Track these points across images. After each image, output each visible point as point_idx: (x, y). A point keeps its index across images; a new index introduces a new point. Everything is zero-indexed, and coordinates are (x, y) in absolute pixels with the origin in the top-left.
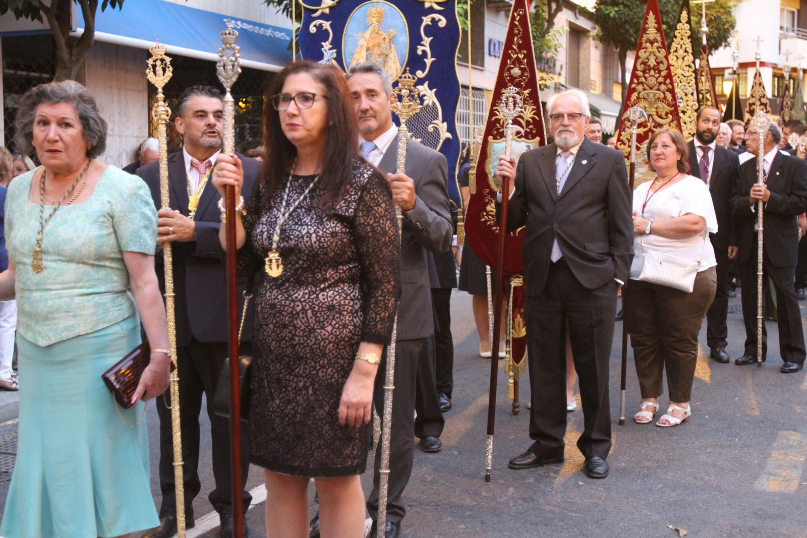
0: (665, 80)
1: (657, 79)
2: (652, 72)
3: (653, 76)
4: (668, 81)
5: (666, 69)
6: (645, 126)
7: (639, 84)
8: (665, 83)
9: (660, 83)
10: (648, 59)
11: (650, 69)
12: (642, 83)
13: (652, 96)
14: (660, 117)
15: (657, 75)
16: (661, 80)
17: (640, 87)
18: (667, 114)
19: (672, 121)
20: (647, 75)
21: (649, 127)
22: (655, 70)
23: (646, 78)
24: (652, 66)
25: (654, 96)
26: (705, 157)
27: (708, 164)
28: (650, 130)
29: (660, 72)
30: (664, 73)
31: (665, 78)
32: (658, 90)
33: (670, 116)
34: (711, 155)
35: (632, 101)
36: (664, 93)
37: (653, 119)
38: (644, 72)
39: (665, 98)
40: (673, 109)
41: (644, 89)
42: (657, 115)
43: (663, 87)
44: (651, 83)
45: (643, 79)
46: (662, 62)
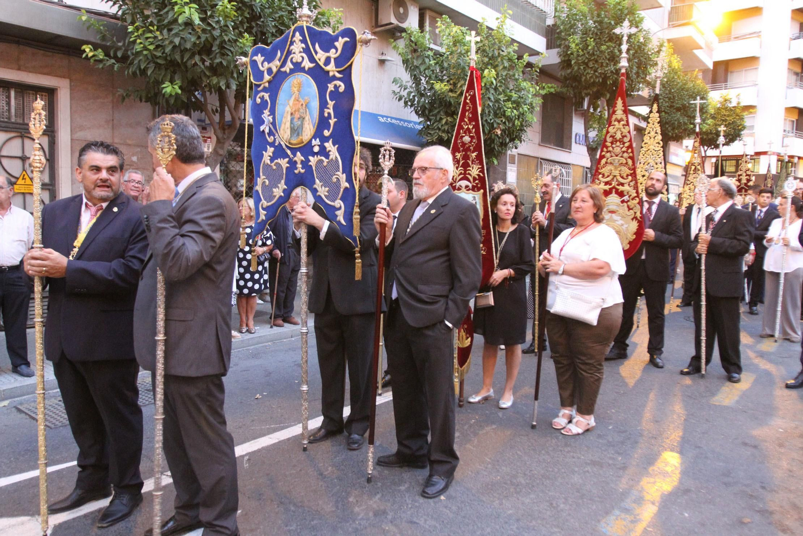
0: (628, 150)
1: (622, 148)
2: (618, 144)
3: (618, 146)
4: (630, 151)
5: (629, 142)
6: (611, 184)
7: (607, 152)
8: (627, 152)
9: (624, 152)
10: (615, 133)
11: (616, 141)
12: (610, 152)
13: (617, 161)
14: (622, 177)
15: (622, 146)
16: (624, 149)
17: (608, 155)
18: (627, 176)
19: (631, 181)
20: (614, 146)
21: (613, 185)
22: (620, 142)
23: (613, 148)
24: (618, 138)
25: (619, 162)
26: (649, 209)
27: (651, 215)
28: (614, 187)
29: (624, 143)
30: (627, 145)
31: (628, 148)
32: (622, 157)
33: (630, 178)
34: (654, 208)
35: (602, 164)
36: (626, 159)
37: (617, 179)
38: (612, 143)
39: (627, 163)
40: (632, 172)
41: (611, 156)
42: (620, 176)
43: (625, 155)
44: (617, 151)
45: (610, 149)
46: (626, 136)
